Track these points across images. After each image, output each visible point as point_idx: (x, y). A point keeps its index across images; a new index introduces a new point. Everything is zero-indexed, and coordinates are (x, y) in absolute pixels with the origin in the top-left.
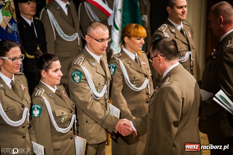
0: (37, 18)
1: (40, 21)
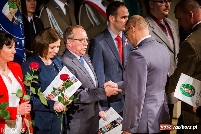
0: (37, 16)
1: (40, 19)
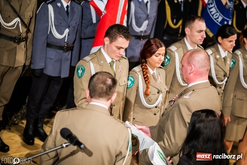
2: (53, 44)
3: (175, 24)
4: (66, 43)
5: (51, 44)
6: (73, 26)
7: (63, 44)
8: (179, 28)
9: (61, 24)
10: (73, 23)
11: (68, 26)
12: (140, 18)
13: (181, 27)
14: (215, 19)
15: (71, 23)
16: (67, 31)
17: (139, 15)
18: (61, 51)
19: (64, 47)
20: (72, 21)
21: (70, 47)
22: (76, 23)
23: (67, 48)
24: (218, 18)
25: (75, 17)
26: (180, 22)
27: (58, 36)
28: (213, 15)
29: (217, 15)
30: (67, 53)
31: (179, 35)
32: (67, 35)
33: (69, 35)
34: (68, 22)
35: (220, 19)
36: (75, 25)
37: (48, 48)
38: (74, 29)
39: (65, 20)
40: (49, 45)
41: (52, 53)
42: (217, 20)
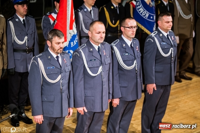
2: (18, 49)
3: (115, 24)
4: (27, 47)
5: (16, 49)
6: (31, 34)
7: (25, 48)
8: (118, 26)
9: (21, 33)
10: (30, 32)
11: (26, 34)
12: (88, 23)
13: (119, 25)
14: (144, 16)
15: (28, 32)
16: (26, 37)
17: (87, 21)
18: (25, 53)
19: (26, 50)
20: (29, 31)
21: (31, 49)
22: (32, 32)
23: (29, 50)
24: (145, 15)
25: (31, 27)
26: (118, 22)
27: (20, 42)
28: (141, 14)
29: (144, 13)
30: (30, 54)
31: (119, 32)
32: (27, 41)
33: (28, 41)
34: (26, 32)
35: (147, 15)
36: (32, 33)
37: (15, 53)
38: (32, 36)
39: (23, 31)
40: (15, 50)
41: (19, 56)
42: (145, 16)
